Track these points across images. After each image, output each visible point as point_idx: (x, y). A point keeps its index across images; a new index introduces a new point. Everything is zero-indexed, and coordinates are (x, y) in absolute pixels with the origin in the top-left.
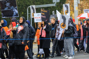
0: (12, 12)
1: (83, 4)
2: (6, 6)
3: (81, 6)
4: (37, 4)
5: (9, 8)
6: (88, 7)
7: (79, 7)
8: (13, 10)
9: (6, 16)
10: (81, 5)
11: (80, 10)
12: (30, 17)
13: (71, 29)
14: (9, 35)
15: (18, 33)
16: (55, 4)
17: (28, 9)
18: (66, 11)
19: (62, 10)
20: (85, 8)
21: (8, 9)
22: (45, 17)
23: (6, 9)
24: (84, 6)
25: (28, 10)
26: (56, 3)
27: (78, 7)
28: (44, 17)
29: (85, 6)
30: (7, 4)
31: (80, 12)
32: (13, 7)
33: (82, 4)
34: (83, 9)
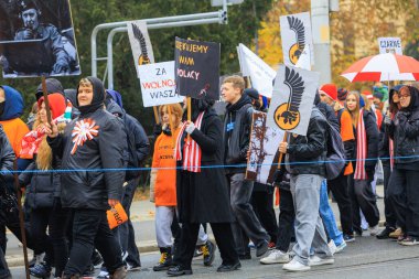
0: (49, 51)
1: (352, 13)
2: (19, 25)
3: (345, 21)
4: (140, 11)
5: (34, 31)
6: (376, 26)
7: (337, 27)
8: (56, 44)
9: (20, 70)
10: (343, 17)
11: (341, 39)
12: (103, 72)
13: (320, 133)
14: (35, 155)
15: (72, 152)
16: (220, 13)
17: (97, 38)
18: (295, 48)
19: (254, 40)
20: (362, 32)
21: (31, 37)
22: (197, 75)
23: (21, 37)
24: (357, 21)
25: (94, 43)
26: (225, 9)
27: (331, 26)
28: (190, 75)
29: (365, 21)
30: (26, 15)
31: (341, 52)
32: (51, 28)
33: (348, 15)
34: (357, 35)
